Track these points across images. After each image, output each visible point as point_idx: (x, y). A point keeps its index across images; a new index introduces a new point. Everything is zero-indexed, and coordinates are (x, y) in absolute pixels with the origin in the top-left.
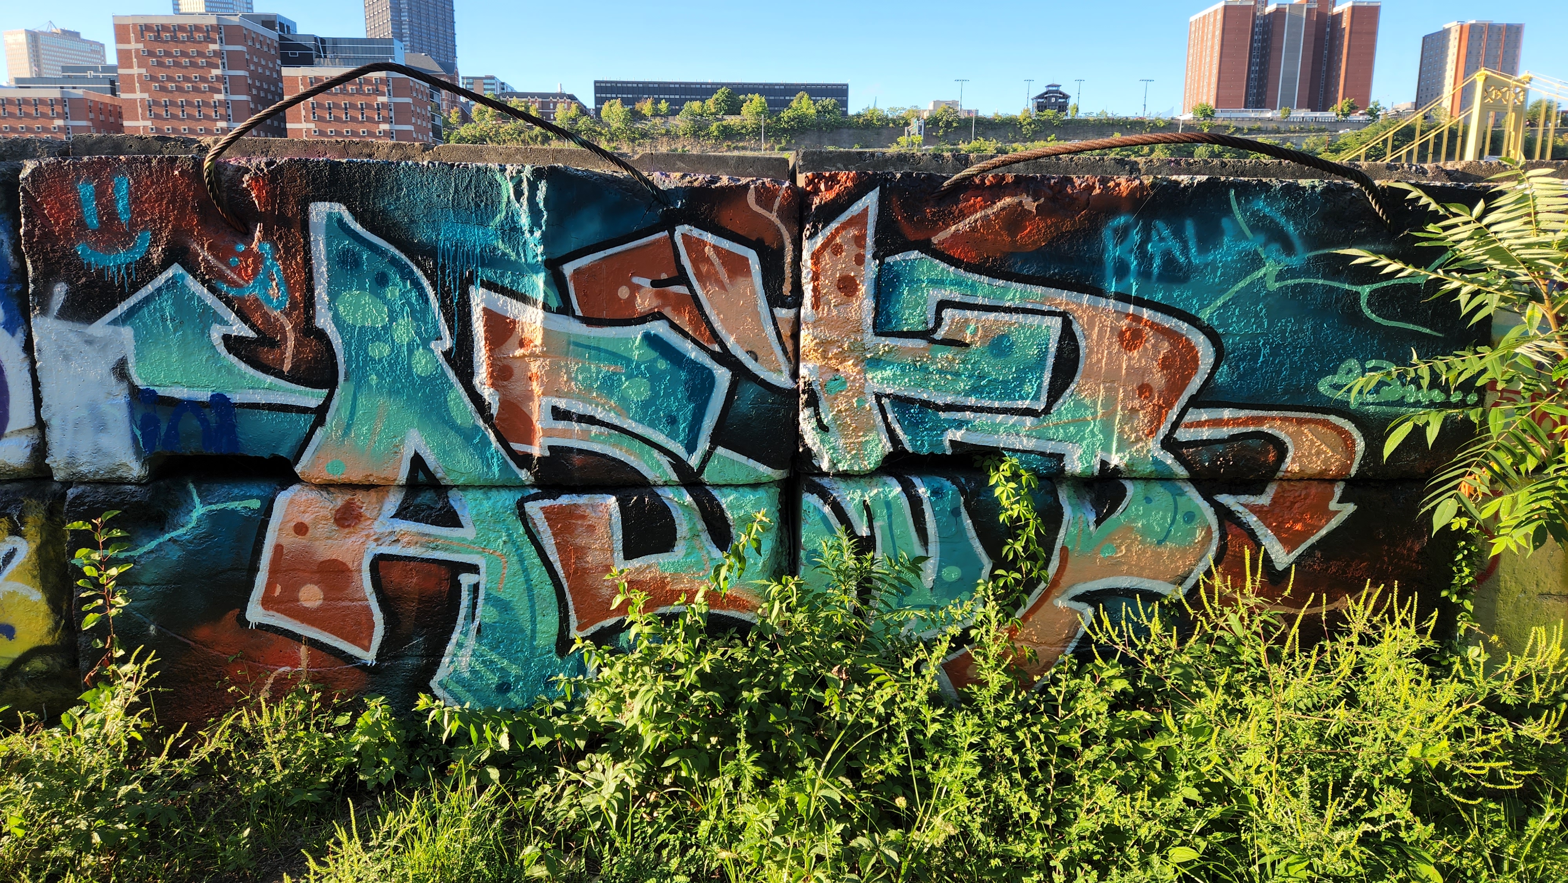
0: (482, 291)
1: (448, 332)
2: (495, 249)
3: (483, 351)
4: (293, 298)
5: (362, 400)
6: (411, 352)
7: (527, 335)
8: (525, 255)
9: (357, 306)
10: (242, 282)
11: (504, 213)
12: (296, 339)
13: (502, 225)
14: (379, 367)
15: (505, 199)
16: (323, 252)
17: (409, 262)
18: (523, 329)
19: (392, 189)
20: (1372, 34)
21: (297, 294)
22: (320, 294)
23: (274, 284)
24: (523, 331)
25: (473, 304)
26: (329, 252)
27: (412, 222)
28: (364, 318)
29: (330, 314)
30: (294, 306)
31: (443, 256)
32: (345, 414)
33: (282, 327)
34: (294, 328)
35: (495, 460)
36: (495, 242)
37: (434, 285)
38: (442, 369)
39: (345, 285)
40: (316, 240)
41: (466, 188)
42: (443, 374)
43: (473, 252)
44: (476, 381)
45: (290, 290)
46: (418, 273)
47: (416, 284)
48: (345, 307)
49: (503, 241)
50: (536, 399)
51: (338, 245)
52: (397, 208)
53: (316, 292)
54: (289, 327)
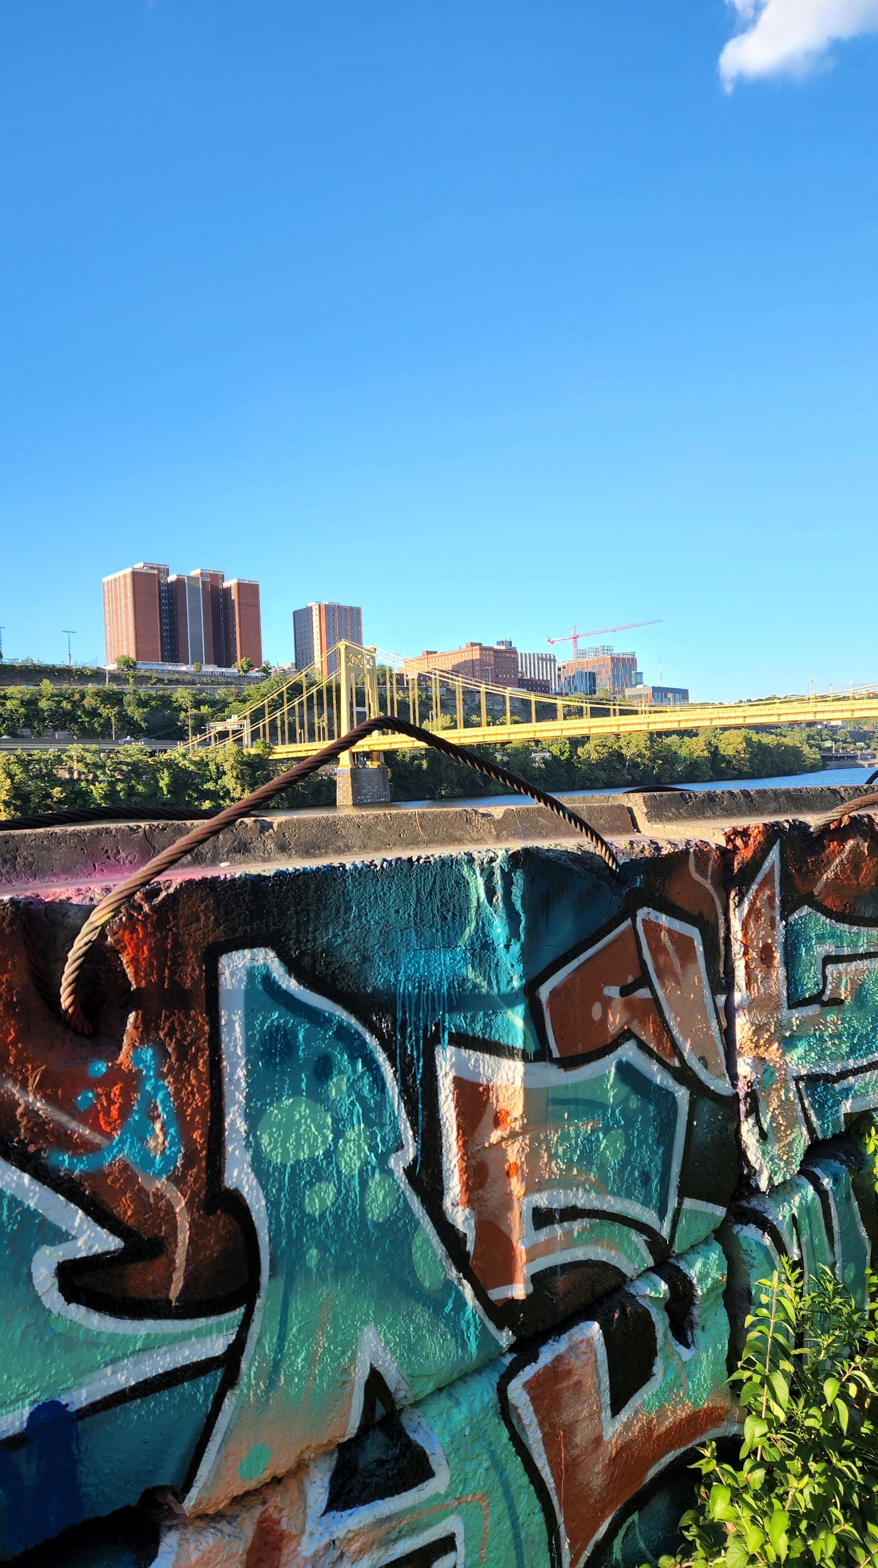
0: (450, 1050)
1: (411, 1133)
2: (465, 980)
3: (455, 1148)
4: (189, 1143)
5: (297, 1305)
6: (364, 1184)
7: (503, 1105)
8: (498, 983)
9: (289, 1126)
10: (98, 1139)
11: (474, 924)
12: (193, 1225)
13: (473, 943)
14: (320, 1230)
15: (474, 904)
16: (240, 1043)
17: (361, 1029)
18: (497, 1097)
19: (338, 910)
20: (255, 606)
21: (196, 1135)
22: (233, 1122)
23: (158, 1126)
24: (498, 1101)
25: (440, 1074)
26: (249, 1039)
27: (365, 959)
28: (298, 1147)
29: (248, 1157)
30: (190, 1160)
31: (403, 1006)
32: (269, 1345)
33: (170, 1208)
34: (189, 1206)
35: (472, 1329)
36: (464, 970)
37: (391, 1059)
38: (405, 1199)
39: (271, 1094)
40: (231, 1023)
41: (430, 894)
42: (407, 1208)
43: (439, 991)
44: (447, 1203)
45: (185, 1129)
46: (372, 1041)
47: (371, 1064)
48: (271, 1135)
49: (473, 966)
50: (516, 1204)
51: (262, 1024)
52: (346, 942)
53: (228, 1120)
54: (180, 1206)
